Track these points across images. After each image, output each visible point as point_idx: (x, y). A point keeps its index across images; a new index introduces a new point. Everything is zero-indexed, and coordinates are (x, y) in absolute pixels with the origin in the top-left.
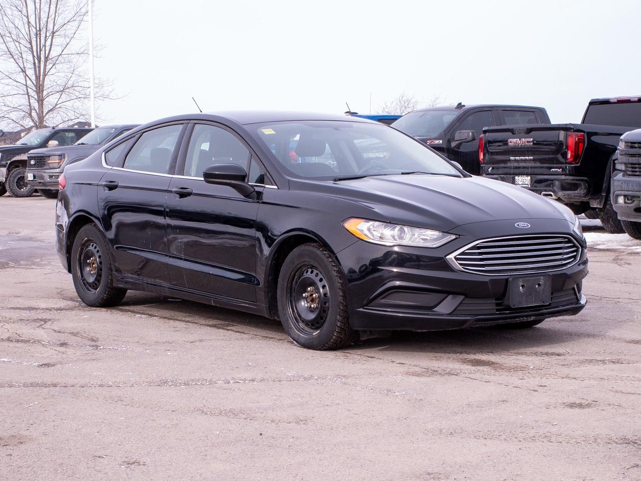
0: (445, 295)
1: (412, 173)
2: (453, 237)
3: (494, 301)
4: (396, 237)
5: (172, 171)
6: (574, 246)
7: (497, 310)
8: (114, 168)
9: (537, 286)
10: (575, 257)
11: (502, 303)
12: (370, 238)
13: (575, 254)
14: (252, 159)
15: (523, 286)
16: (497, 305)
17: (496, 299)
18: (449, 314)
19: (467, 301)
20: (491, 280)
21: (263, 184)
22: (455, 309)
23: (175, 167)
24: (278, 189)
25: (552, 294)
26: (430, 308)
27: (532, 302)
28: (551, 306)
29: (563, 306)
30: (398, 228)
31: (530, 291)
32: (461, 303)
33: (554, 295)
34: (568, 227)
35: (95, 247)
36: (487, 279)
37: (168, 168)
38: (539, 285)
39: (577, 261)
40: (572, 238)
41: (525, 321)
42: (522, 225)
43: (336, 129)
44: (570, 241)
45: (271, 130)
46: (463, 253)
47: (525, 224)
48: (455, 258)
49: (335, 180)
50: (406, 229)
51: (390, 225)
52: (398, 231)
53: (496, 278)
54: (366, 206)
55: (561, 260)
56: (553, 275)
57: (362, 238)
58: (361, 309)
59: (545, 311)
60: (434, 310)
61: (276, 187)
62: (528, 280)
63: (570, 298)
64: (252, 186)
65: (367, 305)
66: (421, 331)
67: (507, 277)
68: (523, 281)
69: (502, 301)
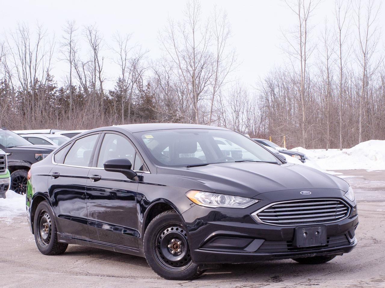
0: (251, 240)
1: (242, 161)
2: (257, 201)
3: (286, 244)
4: (219, 202)
5: (91, 164)
6: (345, 206)
7: (288, 249)
8: (58, 164)
9: (316, 233)
10: (346, 214)
11: (292, 244)
12: (203, 203)
13: (346, 211)
14: (137, 155)
15: (306, 233)
16: (288, 245)
17: (288, 242)
18: (255, 252)
19: (267, 243)
20: (283, 229)
21: (142, 170)
22: (259, 249)
23: (92, 162)
24: (151, 173)
25: (328, 238)
26: (242, 248)
27: (313, 244)
28: (329, 247)
29: (337, 247)
30: (220, 196)
31: (311, 236)
32: (263, 244)
33: (330, 239)
34: (340, 194)
35: (47, 216)
36: (280, 229)
37: (88, 163)
38: (318, 232)
39: (347, 216)
40: (342, 201)
41: (309, 256)
42: (305, 192)
43: (196, 134)
44: (341, 203)
45: (151, 136)
46: (263, 212)
47: (307, 192)
48: (257, 215)
49: (188, 167)
50: (226, 196)
51: (215, 194)
52: (220, 198)
53: (286, 228)
54: (201, 182)
55: (335, 215)
56: (328, 226)
57: (197, 203)
58: (198, 250)
59: (323, 250)
60: (244, 249)
61: (149, 172)
62: (310, 229)
63: (343, 241)
64: (136, 172)
65: (201, 247)
66: (237, 263)
67: (295, 227)
68: (305, 229)
69: (292, 243)
